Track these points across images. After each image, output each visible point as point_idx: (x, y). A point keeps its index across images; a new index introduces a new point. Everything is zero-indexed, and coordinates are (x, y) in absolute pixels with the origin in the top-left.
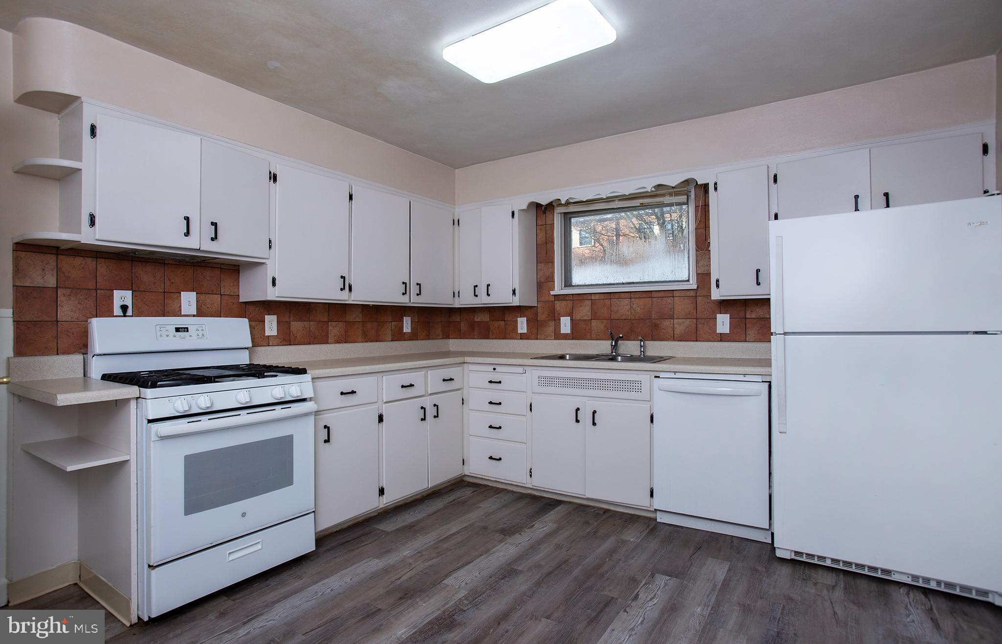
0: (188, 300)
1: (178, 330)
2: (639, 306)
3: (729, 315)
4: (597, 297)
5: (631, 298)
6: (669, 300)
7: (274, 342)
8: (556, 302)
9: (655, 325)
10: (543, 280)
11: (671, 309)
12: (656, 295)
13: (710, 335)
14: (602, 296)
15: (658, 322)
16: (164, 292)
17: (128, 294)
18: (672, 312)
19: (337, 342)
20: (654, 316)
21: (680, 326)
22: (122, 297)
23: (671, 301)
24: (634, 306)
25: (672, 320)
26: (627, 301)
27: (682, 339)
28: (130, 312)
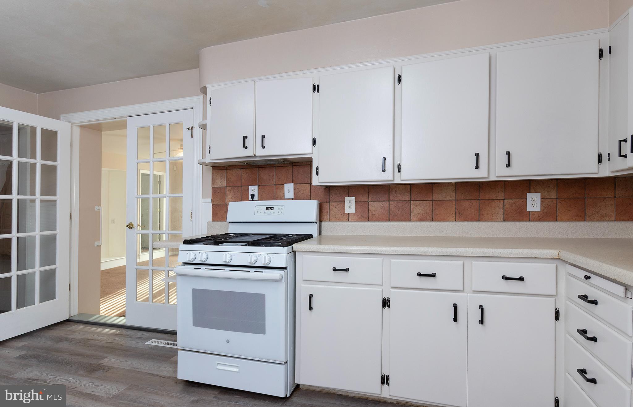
0: (289, 189)
1: (267, 209)
7: (353, 218)
16: (275, 185)
17: (256, 187)
19: (421, 220)
22: (253, 189)
28: (256, 198)
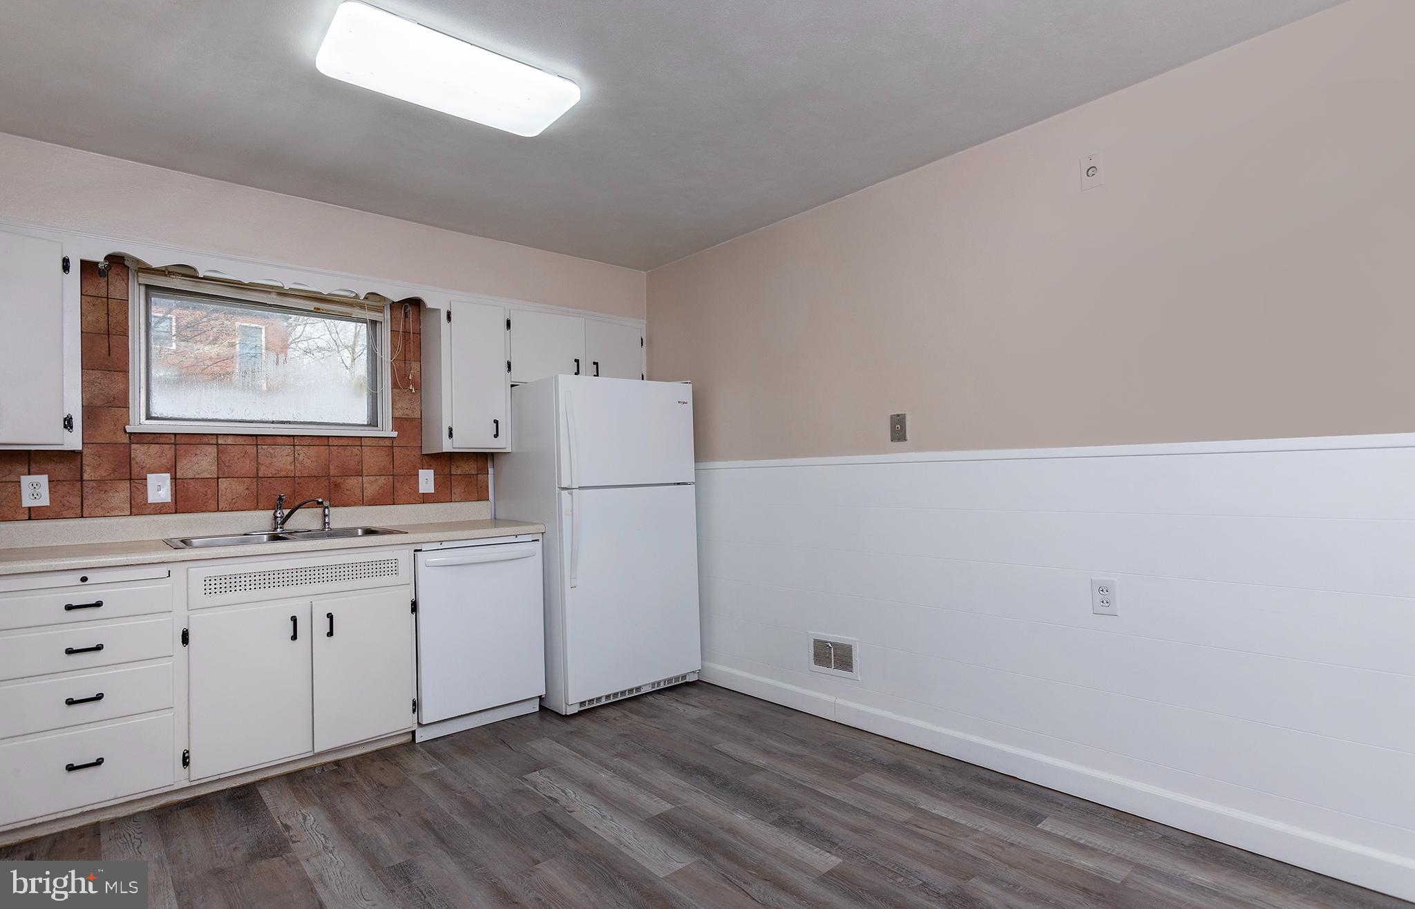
2: (309, 459)
3: (433, 471)
4: (230, 440)
5: (294, 445)
6: (355, 450)
8: (134, 446)
9: (335, 485)
10: (98, 402)
11: (358, 463)
12: (335, 442)
13: (410, 496)
14: (240, 440)
15: (339, 480)
18: (360, 467)
20: (332, 472)
21: (372, 485)
23: (358, 452)
24: (301, 458)
25: (361, 478)
26: (288, 450)
27: (375, 502)
